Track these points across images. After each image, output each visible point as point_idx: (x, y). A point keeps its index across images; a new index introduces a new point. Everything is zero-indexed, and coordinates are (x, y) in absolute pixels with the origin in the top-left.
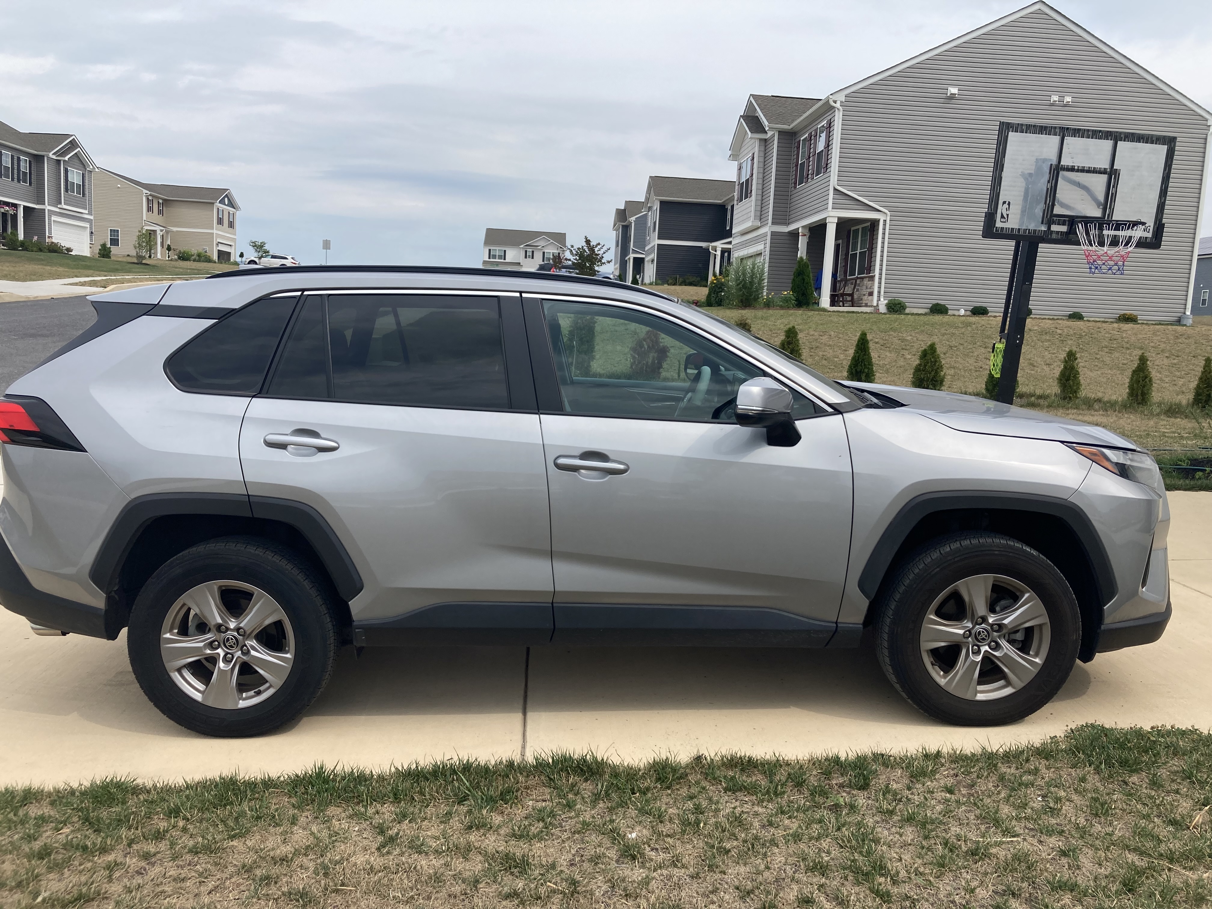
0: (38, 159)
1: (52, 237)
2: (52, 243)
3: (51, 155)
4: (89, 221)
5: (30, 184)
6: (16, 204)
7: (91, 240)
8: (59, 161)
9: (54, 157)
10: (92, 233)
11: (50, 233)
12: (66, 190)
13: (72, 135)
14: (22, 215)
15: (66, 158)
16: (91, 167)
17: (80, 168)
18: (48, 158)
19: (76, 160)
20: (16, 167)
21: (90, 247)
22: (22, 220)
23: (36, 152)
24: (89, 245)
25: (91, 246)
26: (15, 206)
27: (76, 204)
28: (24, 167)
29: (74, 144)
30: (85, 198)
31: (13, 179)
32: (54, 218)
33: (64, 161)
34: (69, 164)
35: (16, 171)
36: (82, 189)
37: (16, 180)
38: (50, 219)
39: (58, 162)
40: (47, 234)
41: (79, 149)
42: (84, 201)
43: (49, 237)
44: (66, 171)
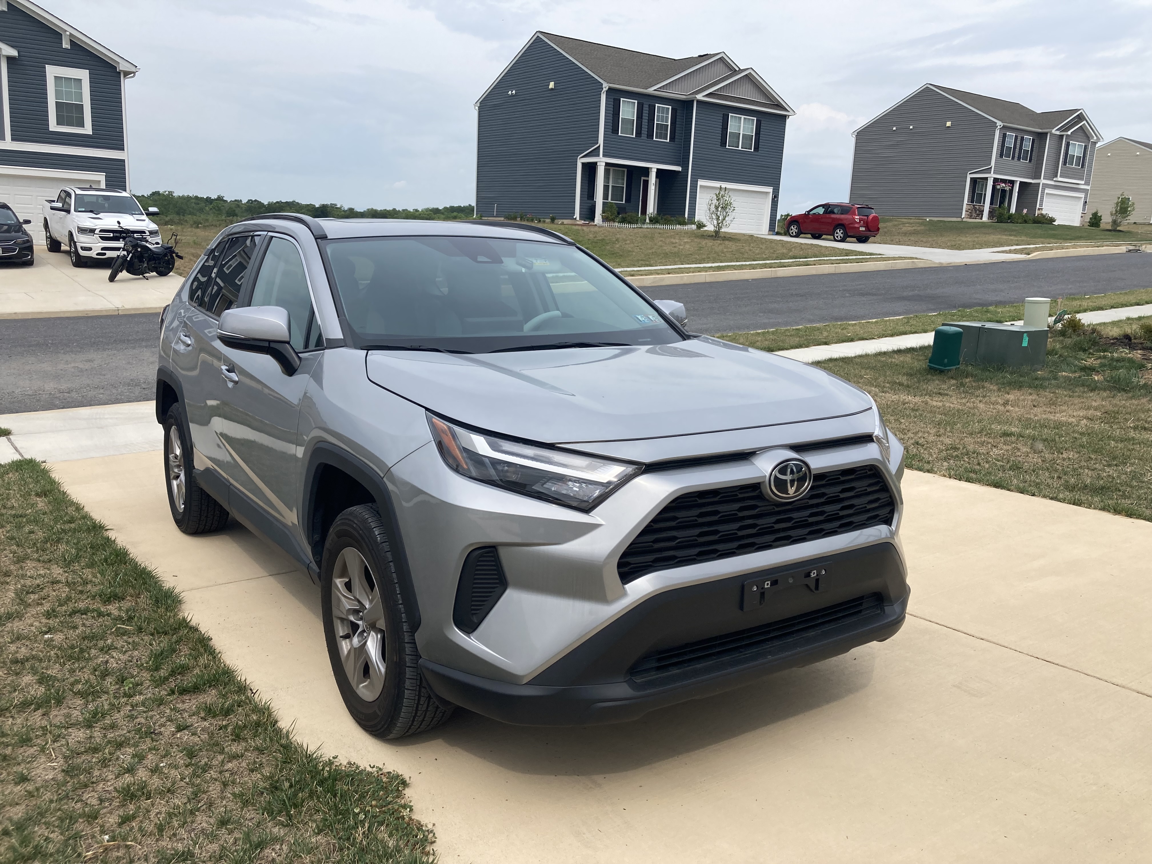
0: (1041, 137)
1: (1042, 209)
2: (1042, 214)
3: (1054, 131)
4: (1086, 191)
5: (1030, 161)
6: (1013, 181)
7: (1084, 209)
8: (1063, 136)
9: (1058, 133)
10: (1086, 202)
11: (1041, 205)
12: (1065, 163)
13: (1080, 110)
14: (1017, 190)
15: (1069, 133)
16: (1095, 138)
17: (1083, 140)
18: (1052, 135)
19: (1080, 133)
20: (1018, 146)
21: (1082, 217)
22: (1017, 194)
23: (1040, 131)
24: (1080, 215)
25: (1083, 215)
26: (1012, 182)
27: (1073, 176)
28: (1027, 146)
29: (1081, 118)
30: (1083, 169)
31: (1013, 158)
32: (1047, 191)
33: (1067, 135)
34: (1071, 138)
35: (1017, 150)
36: (1082, 161)
37: (1016, 158)
38: (1043, 192)
39: (1061, 136)
40: (1038, 207)
41: (1085, 122)
42: (1083, 172)
43: (1039, 209)
44: (1068, 145)
